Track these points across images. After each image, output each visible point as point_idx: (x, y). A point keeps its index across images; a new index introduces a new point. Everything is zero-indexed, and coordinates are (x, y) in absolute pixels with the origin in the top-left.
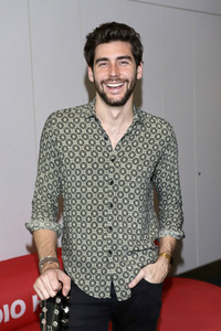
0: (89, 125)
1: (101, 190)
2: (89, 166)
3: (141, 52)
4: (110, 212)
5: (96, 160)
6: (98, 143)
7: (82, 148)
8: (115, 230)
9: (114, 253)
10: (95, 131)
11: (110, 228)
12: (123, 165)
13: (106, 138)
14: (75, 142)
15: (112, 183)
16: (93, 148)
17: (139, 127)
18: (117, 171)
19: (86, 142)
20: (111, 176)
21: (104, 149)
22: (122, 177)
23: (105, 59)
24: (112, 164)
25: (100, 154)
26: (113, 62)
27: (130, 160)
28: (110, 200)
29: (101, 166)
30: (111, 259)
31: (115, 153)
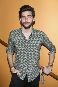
0: (20, 34)
1: (24, 51)
2: (21, 45)
4: (27, 57)
5: (22, 43)
7: (19, 40)
8: (28, 62)
9: (28, 69)
10: (22, 36)
12: (30, 44)
13: (25, 37)
14: (17, 39)
15: (27, 49)
16: (22, 40)
20: (27, 47)
21: (25, 40)
22: (30, 48)
23: (24, 16)
24: (27, 44)
25: (24, 42)
26: (26, 17)
27: (32, 43)
28: (27, 54)
29: (24, 45)
31: (28, 41)
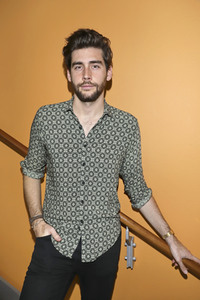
0: (67, 117)
1: (75, 170)
2: (66, 150)
3: (111, 58)
4: (82, 188)
5: (71, 146)
6: (73, 131)
7: (60, 136)
8: (86, 203)
9: (85, 223)
10: (72, 122)
11: (82, 202)
12: (93, 150)
13: (81, 128)
14: (55, 132)
15: (84, 164)
16: (70, 136)
17: (109, 118)
18: (89, 154)
19: (64, 131)
20: (83, 159)
21: (79, 137)
22: (92, 160)
23: (80, 63)
24: (84, 149)
25: (75, 141)
26: (87, 66)
27: (99, 146)
28: (82, 178)
29: (75, 151)
30: (82, 228)
31: (87, 140)
